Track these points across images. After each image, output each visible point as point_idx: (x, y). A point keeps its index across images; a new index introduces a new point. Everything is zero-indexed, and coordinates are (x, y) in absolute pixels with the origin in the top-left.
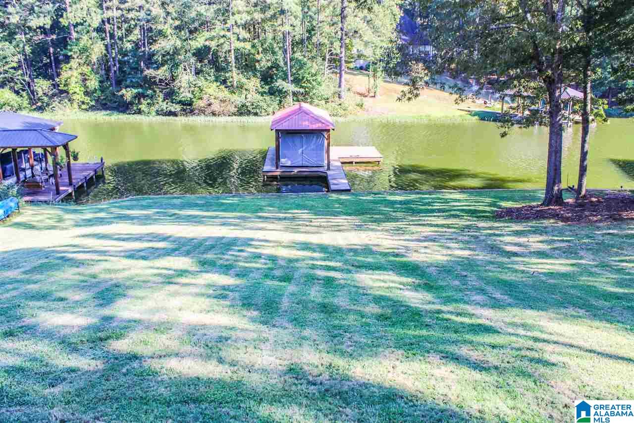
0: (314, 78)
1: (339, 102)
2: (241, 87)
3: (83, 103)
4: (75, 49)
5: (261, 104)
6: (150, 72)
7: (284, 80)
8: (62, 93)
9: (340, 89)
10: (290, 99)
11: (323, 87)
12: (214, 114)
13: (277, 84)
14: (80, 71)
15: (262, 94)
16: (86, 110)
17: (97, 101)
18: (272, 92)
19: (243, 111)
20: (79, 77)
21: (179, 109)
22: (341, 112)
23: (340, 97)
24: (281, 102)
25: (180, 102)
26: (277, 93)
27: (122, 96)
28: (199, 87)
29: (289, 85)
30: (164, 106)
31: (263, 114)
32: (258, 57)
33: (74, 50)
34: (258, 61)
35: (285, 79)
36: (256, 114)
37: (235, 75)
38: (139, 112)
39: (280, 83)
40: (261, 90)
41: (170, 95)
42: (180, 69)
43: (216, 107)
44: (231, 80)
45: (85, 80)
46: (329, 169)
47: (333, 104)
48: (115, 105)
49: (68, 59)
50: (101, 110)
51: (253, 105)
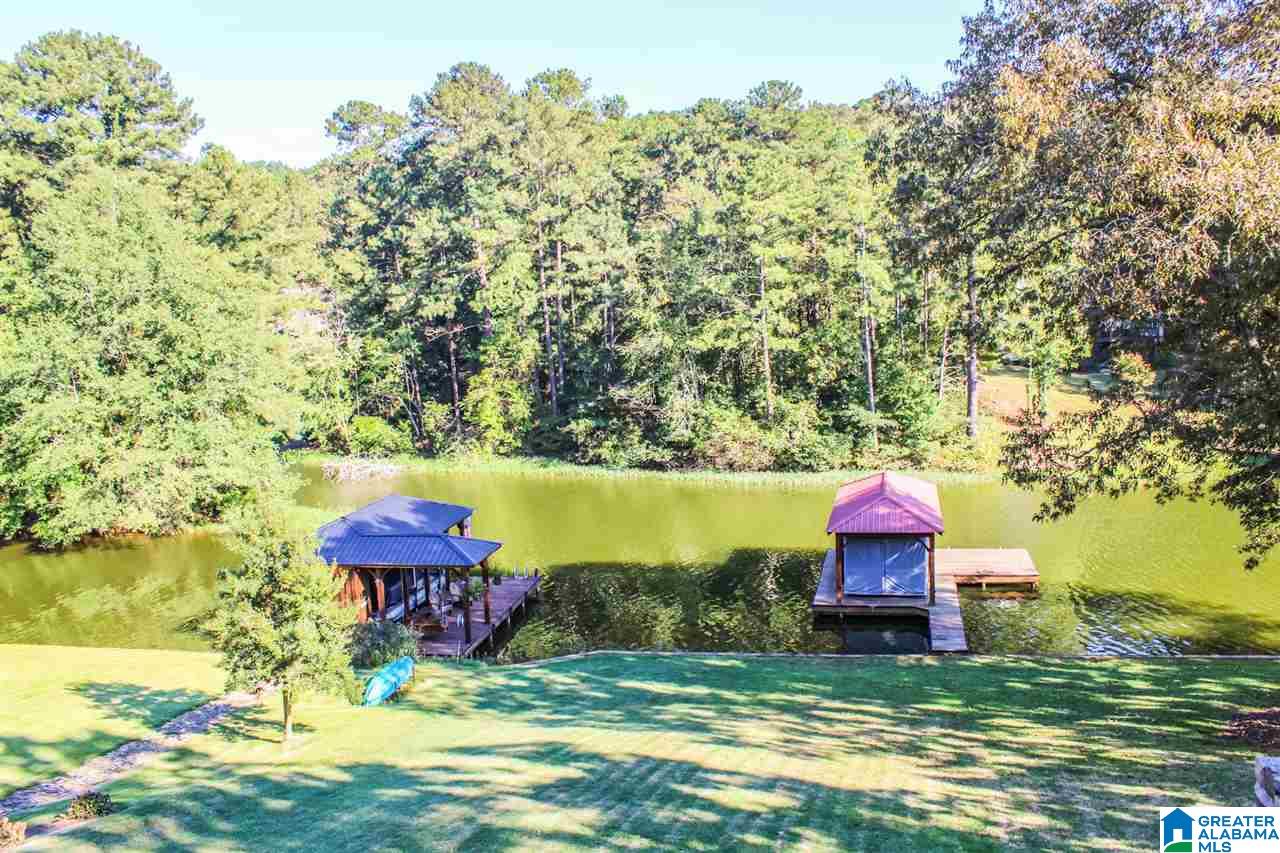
0: (918, 400)
1: (968, 443)
2: (781, 417)
3: (502, 443)
4: (492, 349)
5: (820, 449)
6: (618, 393)
7: (861, 402)
8: (465, 427)
9: (968, 420)
10: (873, 439)
11: (935, 416)
12: (731, 466)
13: (850, 413)
14: (498, 386)
15: (821, 430)
16: (507, 455)
17: (525, 440)
18: (840, 426)
19: (783, 463)
20: (498, 399)
21: (668, 458)
22: (971, 463)
23: (968, 433)
24: (856, 444)
25: (670, 444)
26: (849, 428)
27: (570, 433)
28: (706, 418)
29: (871, 414)
30: (642, 452)
31: (823, 468)
32: (812, 363)
33: (491, 353)
34: (813, 370)
35: (862, 400)
36: (809, 468)
37: (770, 394)
38: (598, 461)
39: (855, 411)
40: (818, 422)
41: (653, 431)
42: (672, 384)
43: (735, 452)
44: (763, 403)
45: (506, 404)
46: (933, 602)
47: (956, 448)
48: (554, 447)
49: (477, 367)
50: (531, 456)
51: (803, 451)
